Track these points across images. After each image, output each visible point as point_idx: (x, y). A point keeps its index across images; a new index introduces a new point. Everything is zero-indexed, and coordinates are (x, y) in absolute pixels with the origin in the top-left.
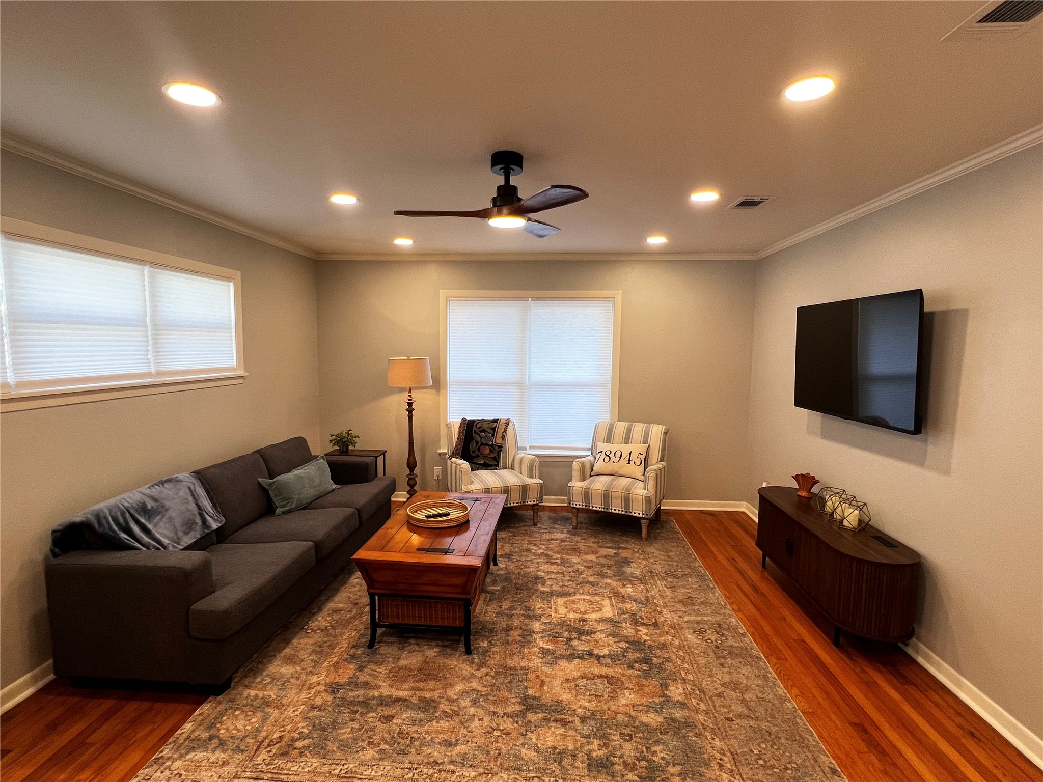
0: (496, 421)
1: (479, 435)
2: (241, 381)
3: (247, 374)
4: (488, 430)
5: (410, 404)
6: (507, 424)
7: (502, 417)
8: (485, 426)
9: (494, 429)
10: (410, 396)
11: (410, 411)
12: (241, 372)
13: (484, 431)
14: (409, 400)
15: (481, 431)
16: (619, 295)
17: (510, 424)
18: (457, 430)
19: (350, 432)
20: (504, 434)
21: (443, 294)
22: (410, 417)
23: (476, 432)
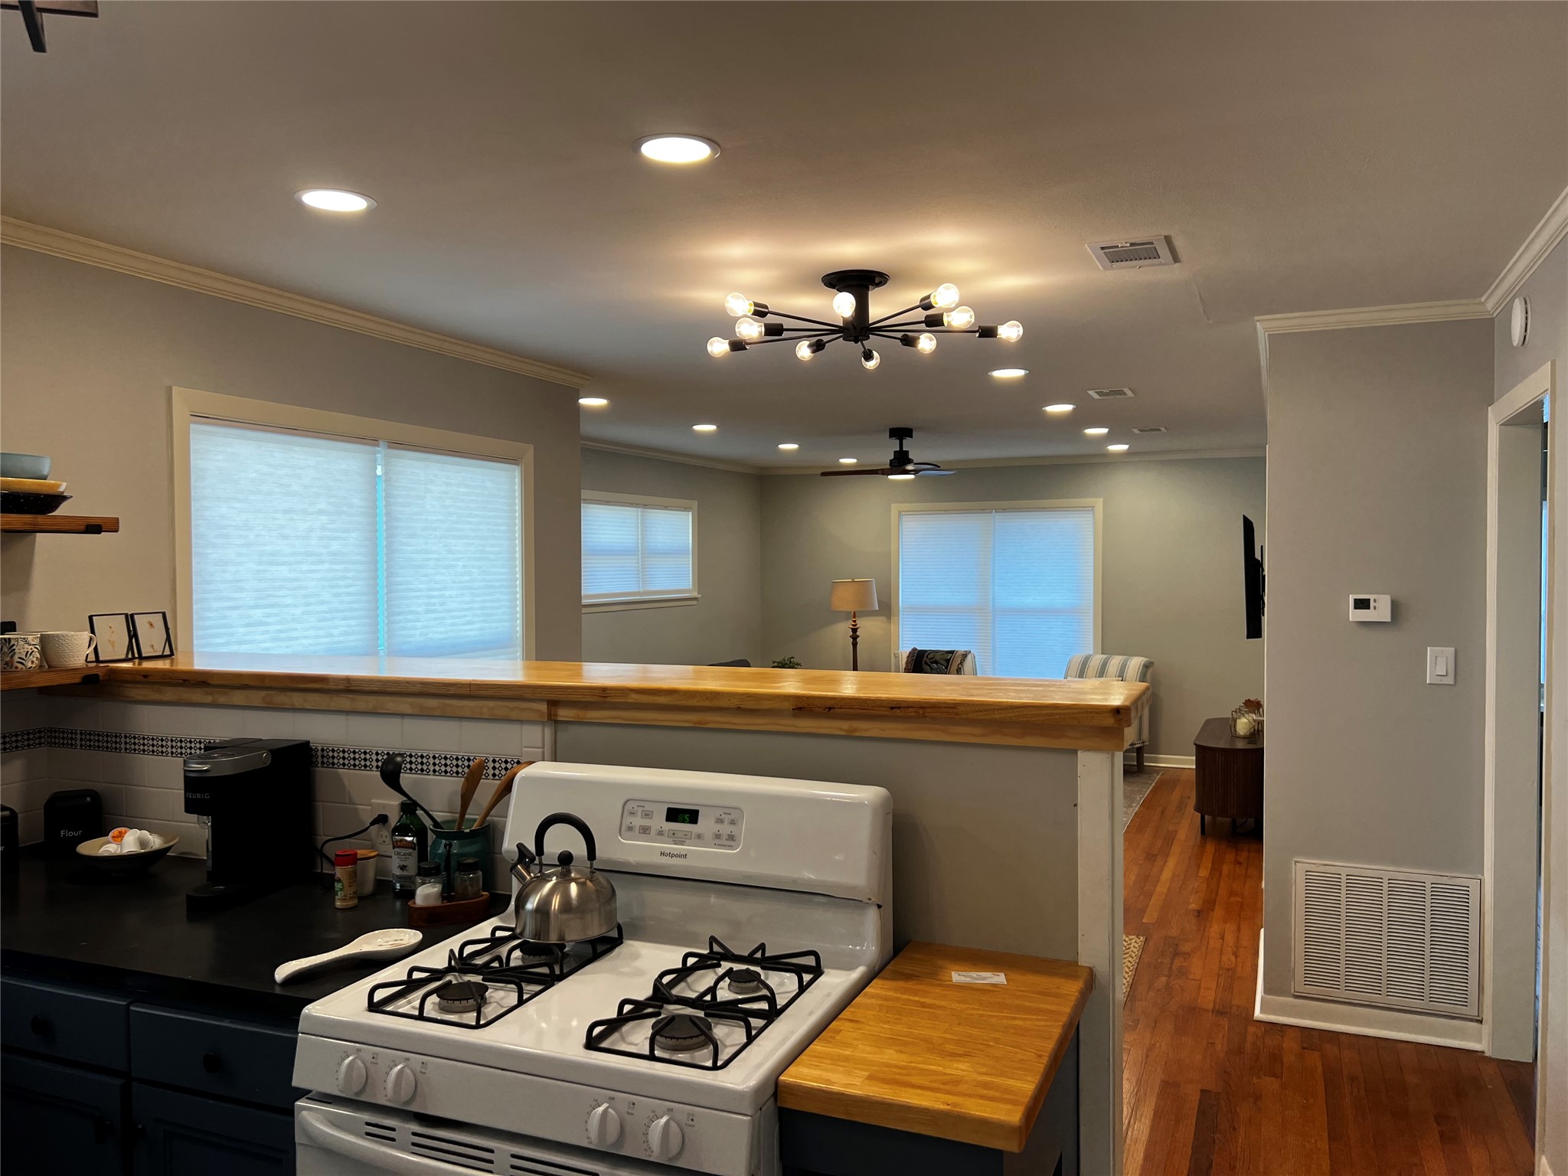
0: (952, 652)
1: (929, 666)
2: (695, 602)
3: (700, 596)
4: (942, 662)
5: (854, 630)
6: (965, 655)
7: (960, 648)
8: (938, 658)
9: (948, 661)
10: (855, 621)
11: (855, 638)
12: (695, 594)
13: (936, 662)
14: (853, 625)
15: (932, 663)
16: (1099, 503)
17: (969, 656)
18: (905, 660)
19: (792, 660)
20: (960, 666)
21: (895, 508)
22: (855, 644)
23: (926, 663)
